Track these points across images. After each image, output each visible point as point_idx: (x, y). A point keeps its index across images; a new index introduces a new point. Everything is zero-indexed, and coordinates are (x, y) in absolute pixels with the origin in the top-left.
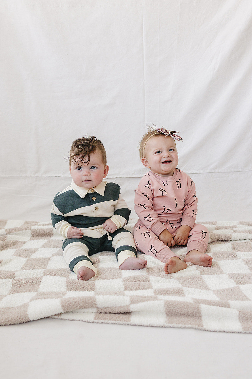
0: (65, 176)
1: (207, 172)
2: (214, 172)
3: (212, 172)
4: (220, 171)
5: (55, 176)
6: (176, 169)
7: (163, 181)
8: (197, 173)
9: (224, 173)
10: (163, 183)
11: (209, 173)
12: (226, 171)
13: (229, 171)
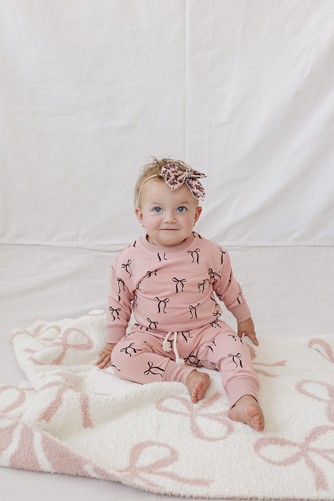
0: (49, 243)
1: (285, 245)
2: (298, 246)
3: (295, 245)
4: (307, 244)
5: (31, 243)
6: (194, 232)
7: (158, 254)
8: (269, 245)
9: (314, 247)
10: (159, 257)
11: (290, 246)
12: (318, 245)
13: (323, 245)
